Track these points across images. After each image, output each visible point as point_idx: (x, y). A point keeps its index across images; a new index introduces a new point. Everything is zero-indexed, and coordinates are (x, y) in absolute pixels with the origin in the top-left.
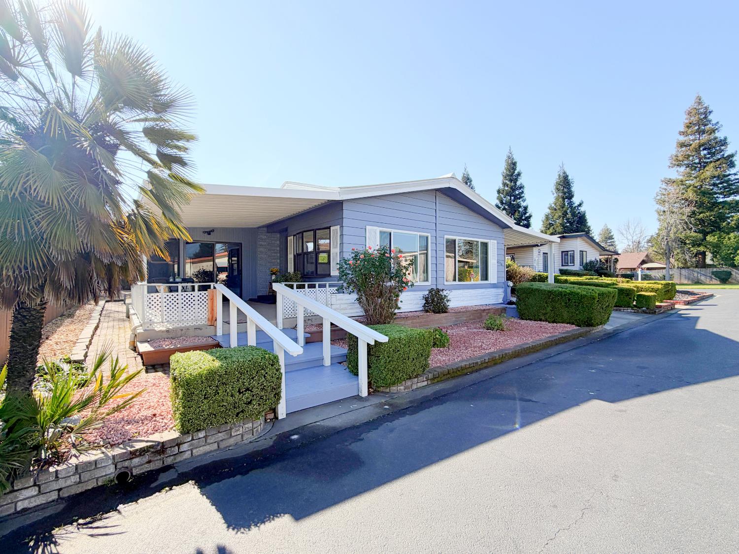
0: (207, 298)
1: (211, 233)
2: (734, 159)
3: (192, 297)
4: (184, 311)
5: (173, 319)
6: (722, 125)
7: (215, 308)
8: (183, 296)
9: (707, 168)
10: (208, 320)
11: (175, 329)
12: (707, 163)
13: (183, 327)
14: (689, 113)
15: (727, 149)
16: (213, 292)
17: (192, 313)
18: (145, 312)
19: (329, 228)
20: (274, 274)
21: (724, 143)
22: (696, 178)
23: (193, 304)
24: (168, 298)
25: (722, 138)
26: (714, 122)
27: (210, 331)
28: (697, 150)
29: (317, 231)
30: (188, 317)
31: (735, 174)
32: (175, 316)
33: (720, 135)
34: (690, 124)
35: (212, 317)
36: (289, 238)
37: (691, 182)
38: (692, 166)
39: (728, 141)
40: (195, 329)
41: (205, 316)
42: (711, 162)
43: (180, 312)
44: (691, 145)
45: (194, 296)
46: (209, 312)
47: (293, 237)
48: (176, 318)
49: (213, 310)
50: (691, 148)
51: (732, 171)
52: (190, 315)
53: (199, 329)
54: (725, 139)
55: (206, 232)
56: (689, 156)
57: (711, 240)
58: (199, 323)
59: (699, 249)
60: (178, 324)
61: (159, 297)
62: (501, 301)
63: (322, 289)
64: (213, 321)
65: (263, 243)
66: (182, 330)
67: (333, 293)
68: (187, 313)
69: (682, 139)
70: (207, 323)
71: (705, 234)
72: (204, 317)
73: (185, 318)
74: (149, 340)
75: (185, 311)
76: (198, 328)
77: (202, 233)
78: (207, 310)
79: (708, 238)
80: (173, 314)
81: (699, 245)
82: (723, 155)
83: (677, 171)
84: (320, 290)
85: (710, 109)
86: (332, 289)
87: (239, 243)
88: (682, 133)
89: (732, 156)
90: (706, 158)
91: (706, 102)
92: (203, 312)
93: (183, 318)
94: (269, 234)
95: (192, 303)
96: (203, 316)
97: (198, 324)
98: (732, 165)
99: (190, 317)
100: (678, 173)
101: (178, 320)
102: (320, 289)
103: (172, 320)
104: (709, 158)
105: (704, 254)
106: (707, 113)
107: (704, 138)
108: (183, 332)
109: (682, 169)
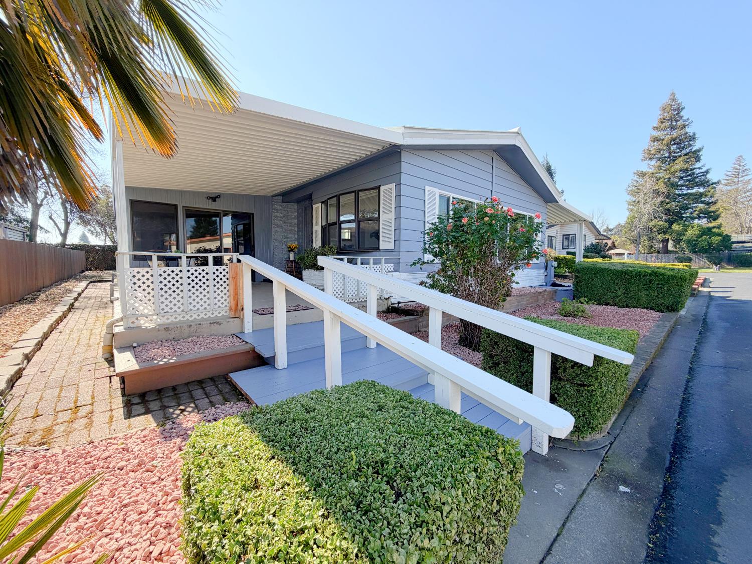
0: (227, 276)
1: (217, 199)
2: (701, 153)
3: (203, 274)
4: (192, 295)
5: (175, 308)
6: (692, 121)
7: (240, 292)
8: (190, 273)
9: (677, 162)
10: (231, 309)
11: (178, 326)
12: (676, 157)
13: (192, 321)
14: (664, 109)
15: (696, 144)
16: (237, 266)
17: (205, 299)
18: (127, 299)
19: (378, 188)
20: (292, 250)
21: (692, 138)
22: (665, 170)
23: (206, 285)
24: (165, 275)
25: (691, 134)
26: (685, 118)
27: (232, 327)
28: (669, 145)
29: (360, 193)
30: (198, 306)
31: (700, 168)
32: (179, 305)
33: (690, 131)
34: (664, 119)
35: (237, 305)
36: (314, 206)
37: (661, 175)
38: (662, 160)
39: (697, 136)
40: (210, 323)
41: (226, 303)
42: (680, 156)
43: (186, 297)
44: (663, 140)
45: (207, 273)
46: (232, 297)
47: (320, 204)
48: (179, 308)
49: (236, 294)
50: (664, 142)
51: (698, 165)
52: (201, 302)
53: (217, 323)
54: (694, 135)
55: (210, 198)
56: (660, 150)
57: (676, 228)
58: (216, 314)
59: (664, 237)
60: (184, 317)
61: (150, 274)
62: (542, 282)
63: (376, 265)
64: (237, 311)
65: (278, 215)
66: (190, 326)
67: (389, 271)
68: (198, 300)
69: (656, 134)
70: (227, 314)
71: (671, 223)
72: (224, 305)
73: (194, 306)
74: (135, 345)
75: (194, 297)
76: (215, 322)
77: (205, 200)
78: (228, 294)
79: (674, 227)
80: (175, 302)
81: (664, 233)
82: (691, 149)
83: (648, 164)
84: (375, 268)
85: (683, 105)
86: (387, 265)
87: (250, 213)
88: (657, 128)
89: (699, 150)
90: (675, 153)
91: (680, 99)
92: (222, 297)
93: (191, 307)
94: (285, 204)
95: (204, 283)
96: (222, 303)
97: (214, 315)
98: (698, 159)
99: (202, 306)
100: (649, 166)
101: (183, 311)
102: (375, 266)
103: (173, 310)
104: (678, 153)
105: (667, 241)
106: (679, 109)
107: (675, 133)
108: (192, 329)
109: (653, 162)
